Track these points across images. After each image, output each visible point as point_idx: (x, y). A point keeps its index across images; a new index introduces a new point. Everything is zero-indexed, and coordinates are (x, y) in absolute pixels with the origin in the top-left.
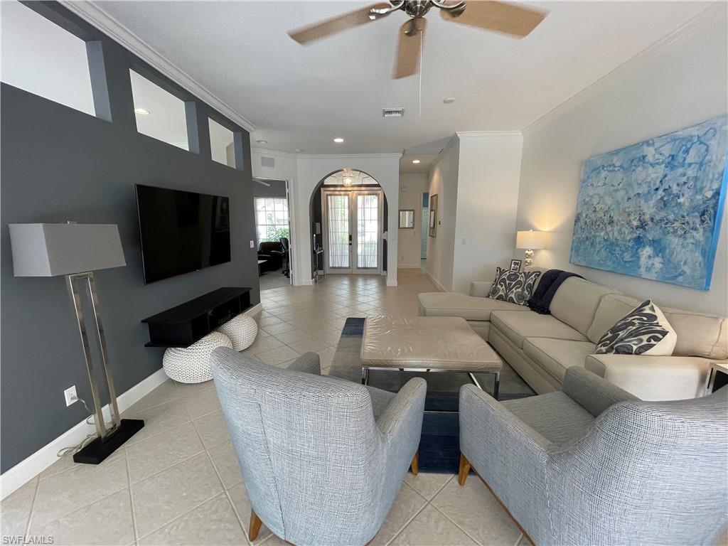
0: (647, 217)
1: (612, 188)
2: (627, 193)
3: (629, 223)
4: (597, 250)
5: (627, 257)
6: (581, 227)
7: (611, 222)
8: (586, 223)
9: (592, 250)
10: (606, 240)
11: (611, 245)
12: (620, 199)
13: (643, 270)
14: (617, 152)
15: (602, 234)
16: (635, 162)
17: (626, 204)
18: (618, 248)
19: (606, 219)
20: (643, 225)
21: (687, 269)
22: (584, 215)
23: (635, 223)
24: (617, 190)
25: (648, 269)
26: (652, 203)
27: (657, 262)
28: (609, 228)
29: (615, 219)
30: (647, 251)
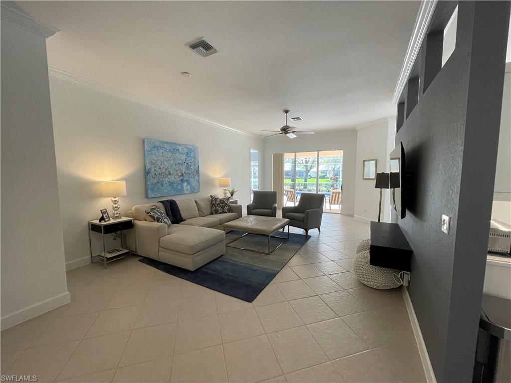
0: (183, 172)
1: (167, 159)
2: (174, 162)
3: (177, 174)
4: (165, 187)
5: (179, 187)
6: (152, 177)
7: (170, 174)
8: (155, 174)
9: (162, 188)
10: (169, 182)
11: (171, 184)
12: (172, 164)
13: (185, 190)
14: (167, 143)
15: (167, 179)
16: (175, 150)
17: (175, 167)
18: (175, 185)
19: (167, 173)
20: (182, 175)
21: (196, 187)
22: (153, 170)
23: (180, 174)
24: (170, 160)
25: (187, 190)
26: (184, 167)
27: (189, 187)
28: (169, 177)
29: (171, 172)
30: (185, 184)
